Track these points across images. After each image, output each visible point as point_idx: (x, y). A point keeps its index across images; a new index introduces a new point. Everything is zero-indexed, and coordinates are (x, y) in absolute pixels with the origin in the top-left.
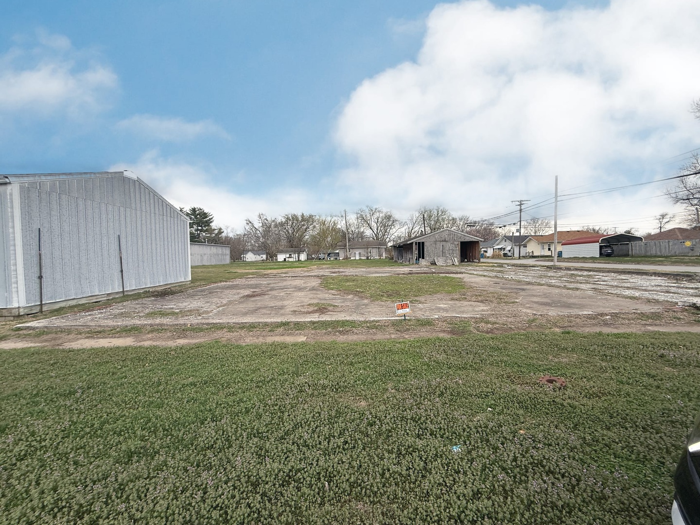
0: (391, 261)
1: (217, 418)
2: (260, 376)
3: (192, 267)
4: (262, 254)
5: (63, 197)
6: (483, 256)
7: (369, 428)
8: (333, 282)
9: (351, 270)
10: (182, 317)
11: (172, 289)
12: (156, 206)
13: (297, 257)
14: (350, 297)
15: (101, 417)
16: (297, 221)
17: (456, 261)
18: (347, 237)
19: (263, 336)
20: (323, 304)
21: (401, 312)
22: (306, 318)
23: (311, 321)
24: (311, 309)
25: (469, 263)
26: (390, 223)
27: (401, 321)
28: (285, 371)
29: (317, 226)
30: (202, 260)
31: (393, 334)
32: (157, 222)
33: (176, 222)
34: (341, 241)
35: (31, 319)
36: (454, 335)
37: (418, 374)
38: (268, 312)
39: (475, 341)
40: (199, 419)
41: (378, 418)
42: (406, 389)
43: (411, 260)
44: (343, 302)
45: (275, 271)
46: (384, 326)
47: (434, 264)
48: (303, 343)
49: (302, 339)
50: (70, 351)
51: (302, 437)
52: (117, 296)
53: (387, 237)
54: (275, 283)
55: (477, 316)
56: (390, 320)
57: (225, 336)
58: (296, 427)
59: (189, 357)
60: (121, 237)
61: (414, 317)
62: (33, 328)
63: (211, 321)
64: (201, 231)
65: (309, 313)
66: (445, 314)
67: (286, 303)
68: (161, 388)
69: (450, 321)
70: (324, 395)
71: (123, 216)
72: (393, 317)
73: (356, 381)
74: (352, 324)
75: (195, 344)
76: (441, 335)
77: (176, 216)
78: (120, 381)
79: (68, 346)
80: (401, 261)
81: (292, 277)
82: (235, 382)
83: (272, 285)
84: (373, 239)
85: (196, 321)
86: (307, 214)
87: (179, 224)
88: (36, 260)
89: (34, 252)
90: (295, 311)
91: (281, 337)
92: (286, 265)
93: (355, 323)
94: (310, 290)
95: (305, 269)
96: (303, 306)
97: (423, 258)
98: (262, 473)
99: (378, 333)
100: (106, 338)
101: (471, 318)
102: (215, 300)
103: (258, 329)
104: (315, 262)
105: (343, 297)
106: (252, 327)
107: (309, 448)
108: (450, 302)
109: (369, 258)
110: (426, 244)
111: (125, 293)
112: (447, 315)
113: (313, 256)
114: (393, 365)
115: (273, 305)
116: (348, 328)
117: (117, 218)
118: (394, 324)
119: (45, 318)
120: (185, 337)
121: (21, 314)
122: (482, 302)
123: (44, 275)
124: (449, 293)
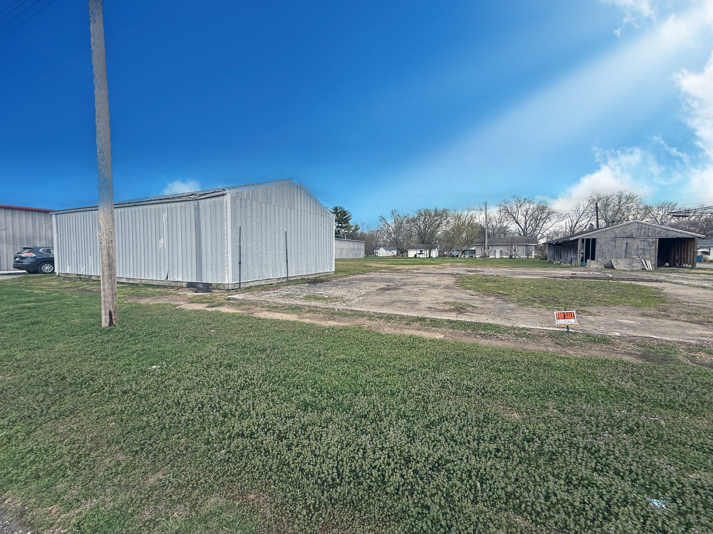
0: (543, 261)
1: (367, 393)
2: (401, 365)
3: (336, 260)
4: (394, 250)
5: (254, 202)
6: (700, 260)
7: (526, 443)
8: (470, 281)
9: (491, 269)
10: (331, 302)
11: (321, 277)
12: (312, 206)
13: (428, 254)
14: (492, 299)
15: (284, 372)
16: (430, 216)
17: (650, 265)
18: (486, 234)
19: (400, 328)
20: (460, 304)
21: (562, 322)
22: (443, 316)
23: (449, 320)
24: (447, 307)
25: (673, 268)
26: (544, 215)
27: (562, 333)
28: (426, 364)
29: (451, 221)
30: (341, 254)
31: (550, 346)
32: (312, 220)
33: (325, 220)
34: (478, 238)
35: (235, 293)
36: (648, 361)
37: (591, 399)
38: (403, 306)
39: (688, 374)
40: (353, 390)
41: (537, 435)
42: (574, 412)
43: (573, 261)
44: (484, 304)
45: (407, 267)
46: (538, 336)
47: (610, 267)
48: (441, 342)
49: (439, 336)
50: (259, 319)
51: (449, 431)
52: (283, 281)
53: (539, 233)
54: (408, 279)
55: (692, 341)
56: (545, 330)
57: (366, 323)
58: (442, 419)
59: (339, 337)
60: (287, 233)
61: (581, 330)
62: (237, 300)
63: (354, 308)
64: (341, 227)
65: (446, 311)
66: (631, 333)
67: (420, 299)
68: (322, 358)
69: (642, 343)
70: (468, 397)
71: (289, 216)
72: (550, 327)
73: (505, 390)
74: (497, 328)
75: (342, 326)
76: (626, 358)
77: (325, 215)
78: (293, 347)
79: (256, 315)
80: (558, 262)
81: (424, 273)
82: (379, 365)
83: (405, 280)
84: (520, 234)
85: (342, 307)
86: (440, 208)
87: (327, 222)
88: (238, 250)
89: (237, 244)
90: (430, 308)
91: (418, 331)
92: (417, 261)
93: (499, 327)
94: (444, 288)
95: (437, 266)
96: (438, 303)
97: (593, 259)
98: (413, 452)
99: (529, 342)
100: (279, 312)
101: (681, 343)
102: (355, 290)
103: (395, 321)
104: (448, 259)
105: (483, 299)
106: (389, 318)
107: (457, 444)
108: (640, 318)
109: (513, 257)
110: (598, 241)
111: (289, 279)
112: (635, 334)
113: (445, 253)
114: (553, 381)
115: (408, 300)
116: (491, 333)
117: (285, 217)
118: (552, 335)
119: (242, 293)
120: (334, 320)
121: (230, 289)
122: (700, 323)
123: (242, 261)
124: (638, 306)
